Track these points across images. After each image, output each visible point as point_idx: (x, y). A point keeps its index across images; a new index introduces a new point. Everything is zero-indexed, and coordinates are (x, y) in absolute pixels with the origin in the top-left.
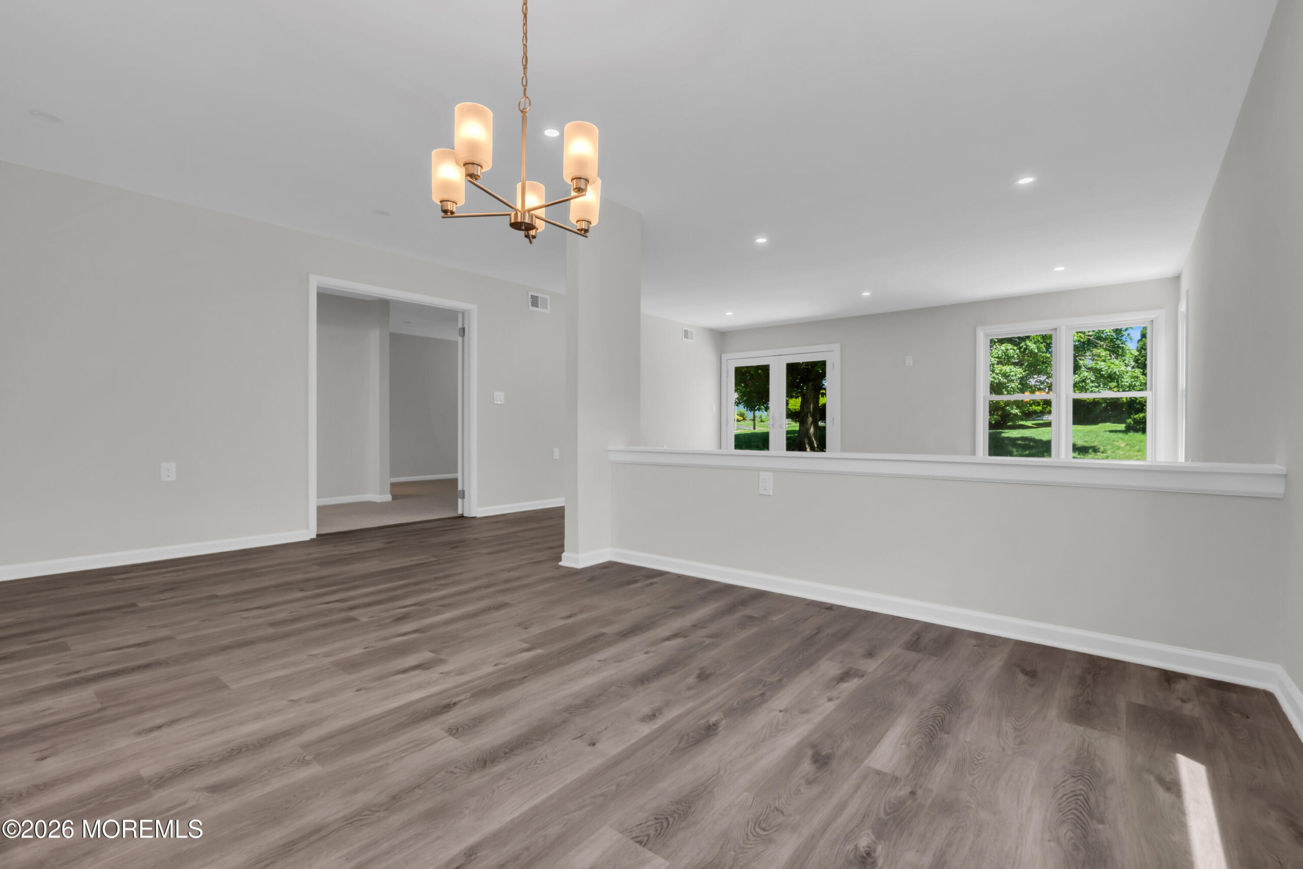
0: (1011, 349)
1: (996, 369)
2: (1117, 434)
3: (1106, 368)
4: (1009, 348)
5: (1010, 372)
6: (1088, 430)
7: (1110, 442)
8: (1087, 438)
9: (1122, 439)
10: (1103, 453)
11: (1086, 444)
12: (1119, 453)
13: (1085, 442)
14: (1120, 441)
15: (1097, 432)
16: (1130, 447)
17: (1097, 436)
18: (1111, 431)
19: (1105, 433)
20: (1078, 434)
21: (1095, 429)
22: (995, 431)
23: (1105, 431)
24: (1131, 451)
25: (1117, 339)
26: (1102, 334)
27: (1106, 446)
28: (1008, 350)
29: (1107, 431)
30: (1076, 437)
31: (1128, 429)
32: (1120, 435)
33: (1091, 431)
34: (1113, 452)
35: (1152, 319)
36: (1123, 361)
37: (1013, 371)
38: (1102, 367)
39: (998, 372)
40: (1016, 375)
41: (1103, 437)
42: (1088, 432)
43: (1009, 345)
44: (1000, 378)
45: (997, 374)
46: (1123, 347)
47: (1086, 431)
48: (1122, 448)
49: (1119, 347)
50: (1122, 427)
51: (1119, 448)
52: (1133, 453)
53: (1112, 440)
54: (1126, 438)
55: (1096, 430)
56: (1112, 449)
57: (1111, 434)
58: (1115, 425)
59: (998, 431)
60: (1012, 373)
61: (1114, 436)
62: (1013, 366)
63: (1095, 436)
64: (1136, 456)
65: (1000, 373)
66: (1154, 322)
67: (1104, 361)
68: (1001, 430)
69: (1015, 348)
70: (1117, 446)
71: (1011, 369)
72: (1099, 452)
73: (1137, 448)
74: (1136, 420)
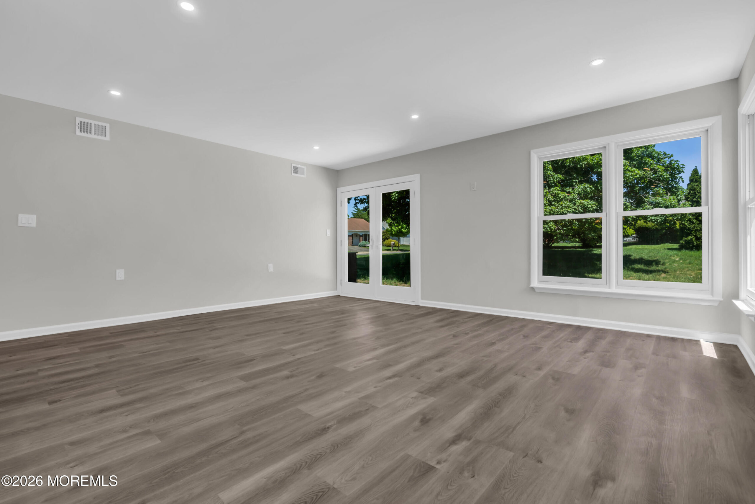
0: (589, 187)
1: (577, 203)
2: (673, 251)
3: (663, 202)
4: (586, 186)
5: (588, 205)
6: (653, 248)
7: (667, 257)
8: (652, 254)
9: (677, 255)
10: (663, 265)
11: (650, 259)
12: (675, 266)
13: (650, 257)
14: (676, 256)
15: (658, 249)
16: (683, 261)
17: (658, 253)
18: (669, 249)
19: (664, 250)
20: (645, 251)
21: (657, 247)
22: (587, 249)
23: (664, 249)
24: (684, 264)
25: (672, 181)
26: (660, 178)
27: (665, 260)
28: (586, 188)
29: (666, 249)
30: (644, 253)
31: (681, 248)
32: (675, 252)
33: (654, 249)
34: (670, 265)
35: (706, 129)
36: (677, 197)
37: (590, 204)
38: (660, 201)
39: (578, 204)
40: (592, 207)
41: (663, 253)
42: (652, 250)
43: (587, 184)
44: (580, 209)
45: (578, 206)
46: (676, 187)
47: (651, 249)
48: (677, 261)
49: (673, 187)
50: (676, 246)
51: (674, 261)
52: (685, 265)
53: (669, 256)
54: (680, 254)
55: (659, 248)
56: (669, 262)
57: (669, 251)
58: (672, 244)
59: (589, 249)
60: (589, 206)
61: (671, 253)
62: (590, 200)
63: (657, 252)
64: (688, 267)
65: (580, 206)
66: (709, 131)
67: (662, 197)
68: (591, 249)
69: (591, 186)
70: (673, 260)
71: (588, 203)
72: (660, 264)
73: (688, 261)
74: (687, 242)
